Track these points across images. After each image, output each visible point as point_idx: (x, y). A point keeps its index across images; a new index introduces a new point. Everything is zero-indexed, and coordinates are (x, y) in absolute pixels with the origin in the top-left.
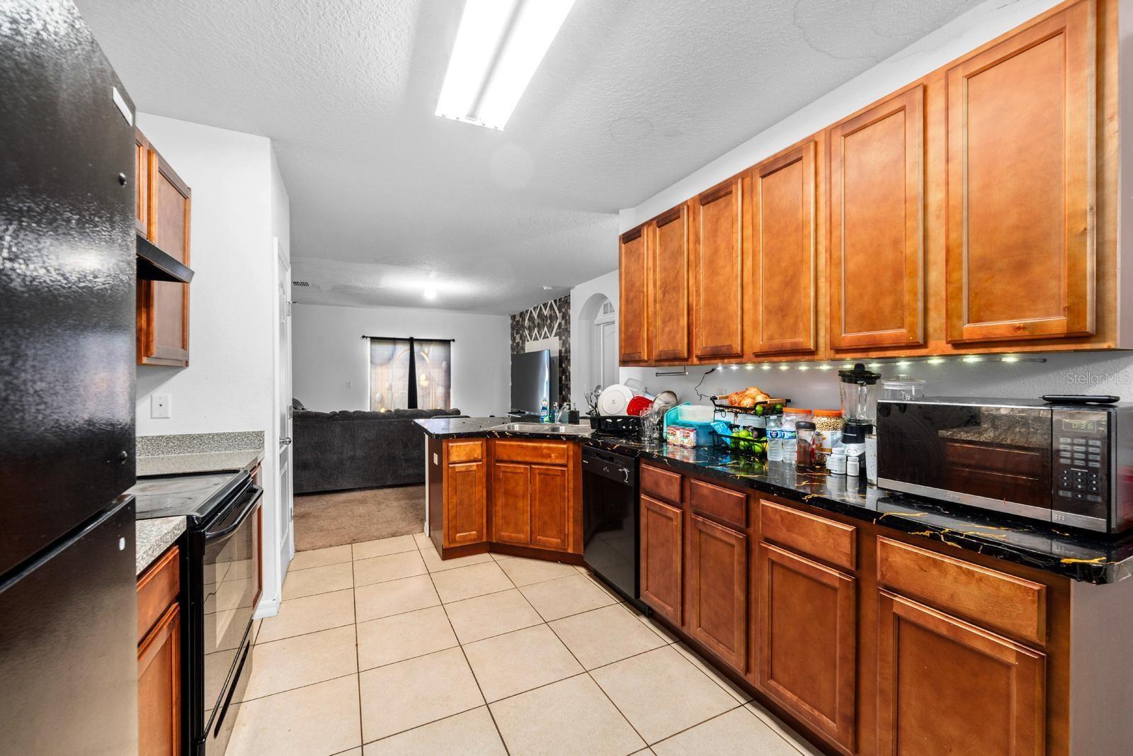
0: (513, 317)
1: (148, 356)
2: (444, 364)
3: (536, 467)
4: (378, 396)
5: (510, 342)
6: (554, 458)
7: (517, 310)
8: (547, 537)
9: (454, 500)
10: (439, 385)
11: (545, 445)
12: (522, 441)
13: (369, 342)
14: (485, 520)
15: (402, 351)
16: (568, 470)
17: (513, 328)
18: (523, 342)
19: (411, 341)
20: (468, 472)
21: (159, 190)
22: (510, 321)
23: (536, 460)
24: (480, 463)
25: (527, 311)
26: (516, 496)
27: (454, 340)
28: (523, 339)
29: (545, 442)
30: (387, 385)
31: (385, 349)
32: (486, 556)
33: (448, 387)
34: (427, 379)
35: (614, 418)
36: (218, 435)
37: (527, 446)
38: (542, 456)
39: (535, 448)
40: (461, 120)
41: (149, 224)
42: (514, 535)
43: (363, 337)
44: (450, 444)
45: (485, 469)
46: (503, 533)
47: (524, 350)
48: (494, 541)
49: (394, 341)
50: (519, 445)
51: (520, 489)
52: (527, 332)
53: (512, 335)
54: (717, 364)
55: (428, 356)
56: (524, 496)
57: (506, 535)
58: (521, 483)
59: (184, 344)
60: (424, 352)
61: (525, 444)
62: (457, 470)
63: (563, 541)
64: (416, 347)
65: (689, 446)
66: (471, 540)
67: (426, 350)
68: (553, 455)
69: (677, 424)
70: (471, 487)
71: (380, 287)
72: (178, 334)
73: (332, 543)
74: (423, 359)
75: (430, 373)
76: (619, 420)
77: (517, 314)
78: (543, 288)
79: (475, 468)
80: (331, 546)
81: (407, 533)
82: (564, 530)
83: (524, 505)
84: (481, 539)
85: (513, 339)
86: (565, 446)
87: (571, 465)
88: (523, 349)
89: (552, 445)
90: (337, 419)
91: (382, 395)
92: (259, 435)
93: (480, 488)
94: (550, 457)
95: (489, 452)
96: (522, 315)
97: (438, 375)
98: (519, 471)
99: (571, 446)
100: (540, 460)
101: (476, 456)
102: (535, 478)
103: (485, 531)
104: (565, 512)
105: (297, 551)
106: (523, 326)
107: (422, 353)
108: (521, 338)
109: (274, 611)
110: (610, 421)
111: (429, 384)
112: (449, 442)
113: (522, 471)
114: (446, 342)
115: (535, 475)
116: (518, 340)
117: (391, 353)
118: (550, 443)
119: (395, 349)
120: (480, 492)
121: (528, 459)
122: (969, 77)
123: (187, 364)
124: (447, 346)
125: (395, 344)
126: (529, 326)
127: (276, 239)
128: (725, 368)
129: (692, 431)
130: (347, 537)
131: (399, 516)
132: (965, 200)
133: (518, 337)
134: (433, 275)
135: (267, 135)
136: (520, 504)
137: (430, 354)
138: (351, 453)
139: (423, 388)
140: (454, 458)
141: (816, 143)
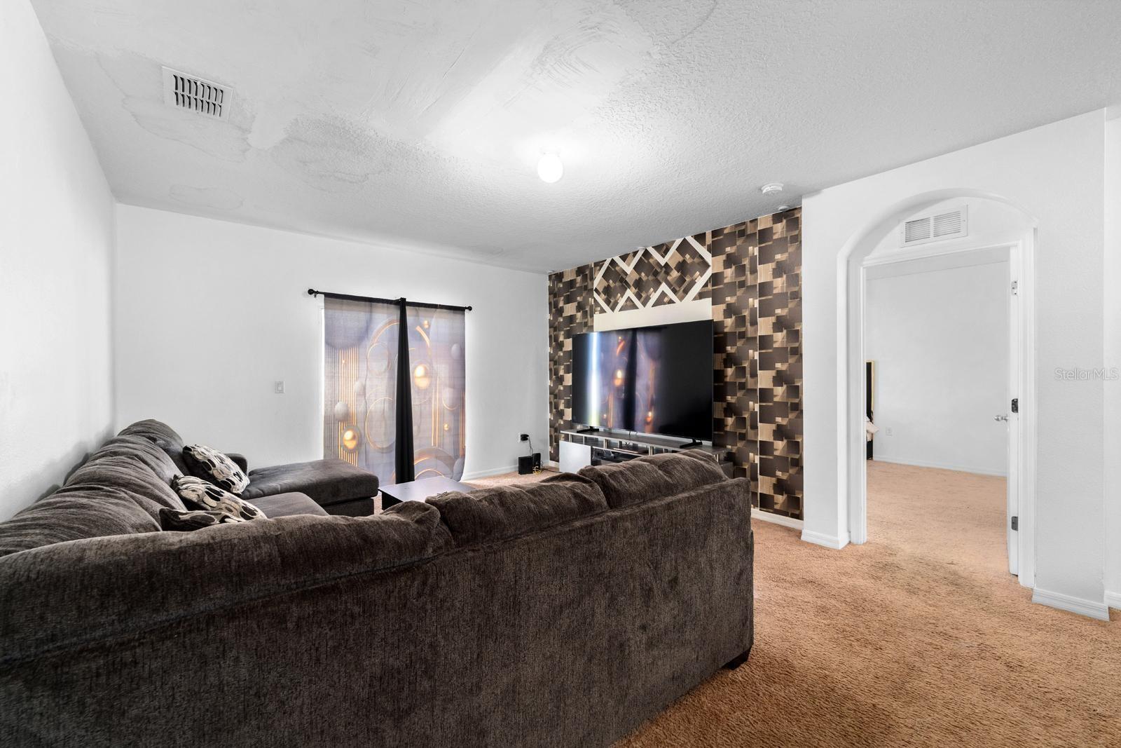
0: (555, 278)
2: (455, 348)
10: (445, 385)
13: (322, 303)
15: (386, 323)
18: (587, 315)
19: (402, 304)
25: (599, 264)
27: (470, 308)
28: (585, 309)
30: (357, 385)
31: (352, 318)
34: (427, 374)
43: (311, 292)
49: (369, 302)
55: (428, 334)
60: (422, 327)
64: (411, 317)
67: (426, 322)
74: (421, 338)
75: (431, 364)
77: (571, 270)
88: (587, 325)
96: (583, 270)
97: (443, 370)
106: (588, 289)
107: (418, 329)
108: (581, 308)
114: (460, 310)
116: (570, 311)
117: (363, 324)
119: (370, 318)
124: (459, 317)
125: (371, 307)
133: (570, 308)
137: (432, 330)
139: (421, 392)
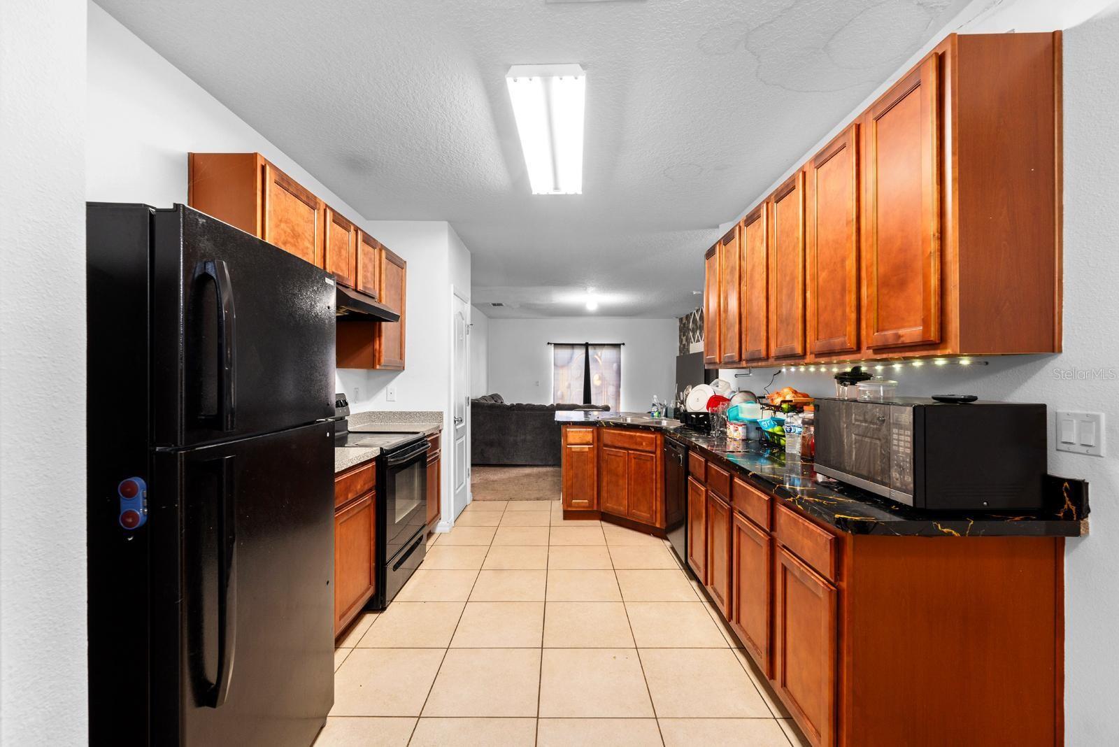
0: (681, 320)
1: (380, 365)
2: (615, 365)
3: (632, 452)
4: (559, 393)
5: (678, 344)
6: (645, 446)
7: (683, 313)
8: (640, 511)
9: (571, 473)
10: (610, 384)
11: (638, 434)
12: (622, 430)
13: (553, 348)
14: (595, 493)
15: (579, 354)
16: (656, 457)
17: (680, 331)
18: (688, 345)
19: (587, 345)
20: (581, 453)
21: (386, 269)
22: (678, 324)
23: (632, 447)
24: (592, 446)
25: (691, 314)
26: (617, 476)
27: (624, 344)
28: (688, 341)
29: (639, 432)
30: (566, 384)
31: (565, 353)
32: (597, 522)
33: (618, 386)
34: (600, 379)
35: (697, 414)
36: (417, 413)
37: (625, 434)
38: (636, 444)
39: (631, 436)
40: (550, 193)
41: (380, 290)
42: (615, 507)
43: (548, 343)
44: (568, 430)
45: (595, 452)
46: (608, 505)
47: (689, 352)
48: (602, 510)
49: (573, 346)
50: (619, 434)
51: (620, 470)
52: (691, 334)
53: (680, 336)
54: (781, 366)
55: (600, 359)
56: (623, 476)
57: (610, 505)
58: (621, 465)
59: (402, 356)
60: (597, 355)
61: (624, 432)
62: (573, 450)
63: (652, 516)
64: (591, 351)
65: (738, 439)
66: (584, 507)
67: (600, 353)
68: (644, 444)
69: (737, 420)
70: (585, 464)
71: (553, 302)
72: (398, 351)
73: (497, 499)
74: (597, 361)
75: (602, 374)
76: (701, 416)
77: (684, 316)
78: (692, 293)
79: (587, 450)
80: (495, 500)
81: (548, 499)
82: (652, 507)
83: (623, 483)
84: (593, 507)
85: (681, 341)
86: (653, 436)
87: (658, 452)
88: (688, 350)
89: (643, 435)
90: (514, 410)
91: (563, 393)
92: (440, 414)
93: (591, 465)
94: (642, 444)
95: (598, 438)
96: (688, 317)
97: (610, 375)
98: (619, 455)
99: (659, 437)
100: (635, 447)
101: (588, 440)
102: (631, 462)
103: (595, 501)
104: (652, 491)
105: (474, 500)
106: (689, 329)
107: (596, 356)
108: (686, 340)
109: (447, 530)
110: (694, 416)
111: (602, 384)
112: (567, 427)
113: (622, 455)
114: (617, 346)
115: (631, 459)
116: (684, 342)
117: (570, 356)
118: (642, 433)
119: (572, 354)
120: (591, 469)
121: (626, 445)
122: (877, 119)
123: (404, 369)
124: (618, 349)
125: (573, 348)
126: (693, 328)
127: (452, 286)
128: (787, 370)
129: (741, 426)
130: (507, 496)
131: (548, 487)
132: (875, 226)
133: (684, 338)
134: (591, 290)
135: (447, 220)
136: (621, 482)
137: (603, 357)
138: (523, 437)
139: (596, 387)
140: (571, 440)
141: (804, 174)
